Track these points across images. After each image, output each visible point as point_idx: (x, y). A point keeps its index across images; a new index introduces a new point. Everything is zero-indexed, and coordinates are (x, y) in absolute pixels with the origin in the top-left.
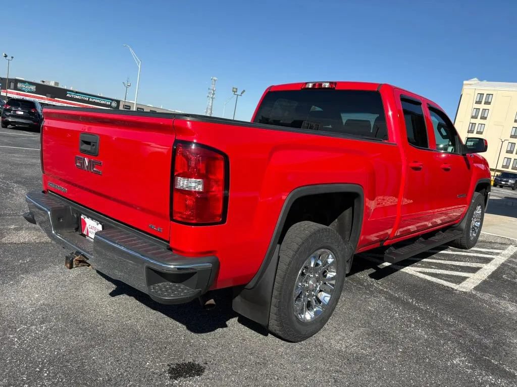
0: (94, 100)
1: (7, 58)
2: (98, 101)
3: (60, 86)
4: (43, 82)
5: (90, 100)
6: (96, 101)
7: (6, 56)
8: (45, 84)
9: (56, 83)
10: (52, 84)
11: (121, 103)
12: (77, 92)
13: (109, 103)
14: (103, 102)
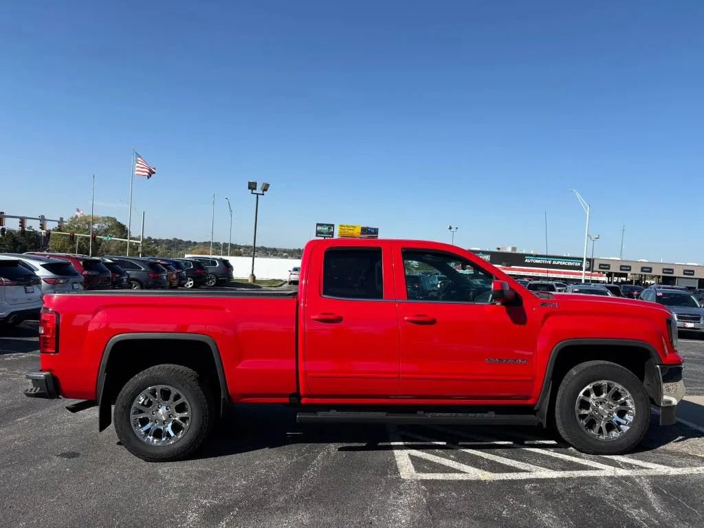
0: (558, 263)
1: (452, 230)
2: (564, 263)
3: (518, 251)
4: (499, 249)
5: (554, 263)
6: (561, 263)
7: (450, 228)
8: (501, 251)
9: (514, 249)
10: (509, 250)
11: (595, 261)
12: (537, 256)
13: (579, 264)
14: (570, 264)
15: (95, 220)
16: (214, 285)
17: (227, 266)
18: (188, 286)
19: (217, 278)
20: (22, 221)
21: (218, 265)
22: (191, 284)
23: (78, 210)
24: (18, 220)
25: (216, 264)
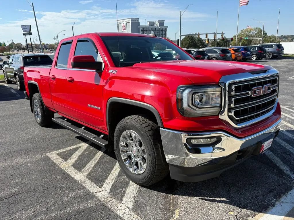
15: (251, 30)
16: (271, 58)
17: (280, 47)
18: (254, 59)
19: (273, 54)
20: (207, 35)
21: (274, 47)
22: (255, 58)
23: (248, 26)
24: (205, 35)
25: (273, 47)
